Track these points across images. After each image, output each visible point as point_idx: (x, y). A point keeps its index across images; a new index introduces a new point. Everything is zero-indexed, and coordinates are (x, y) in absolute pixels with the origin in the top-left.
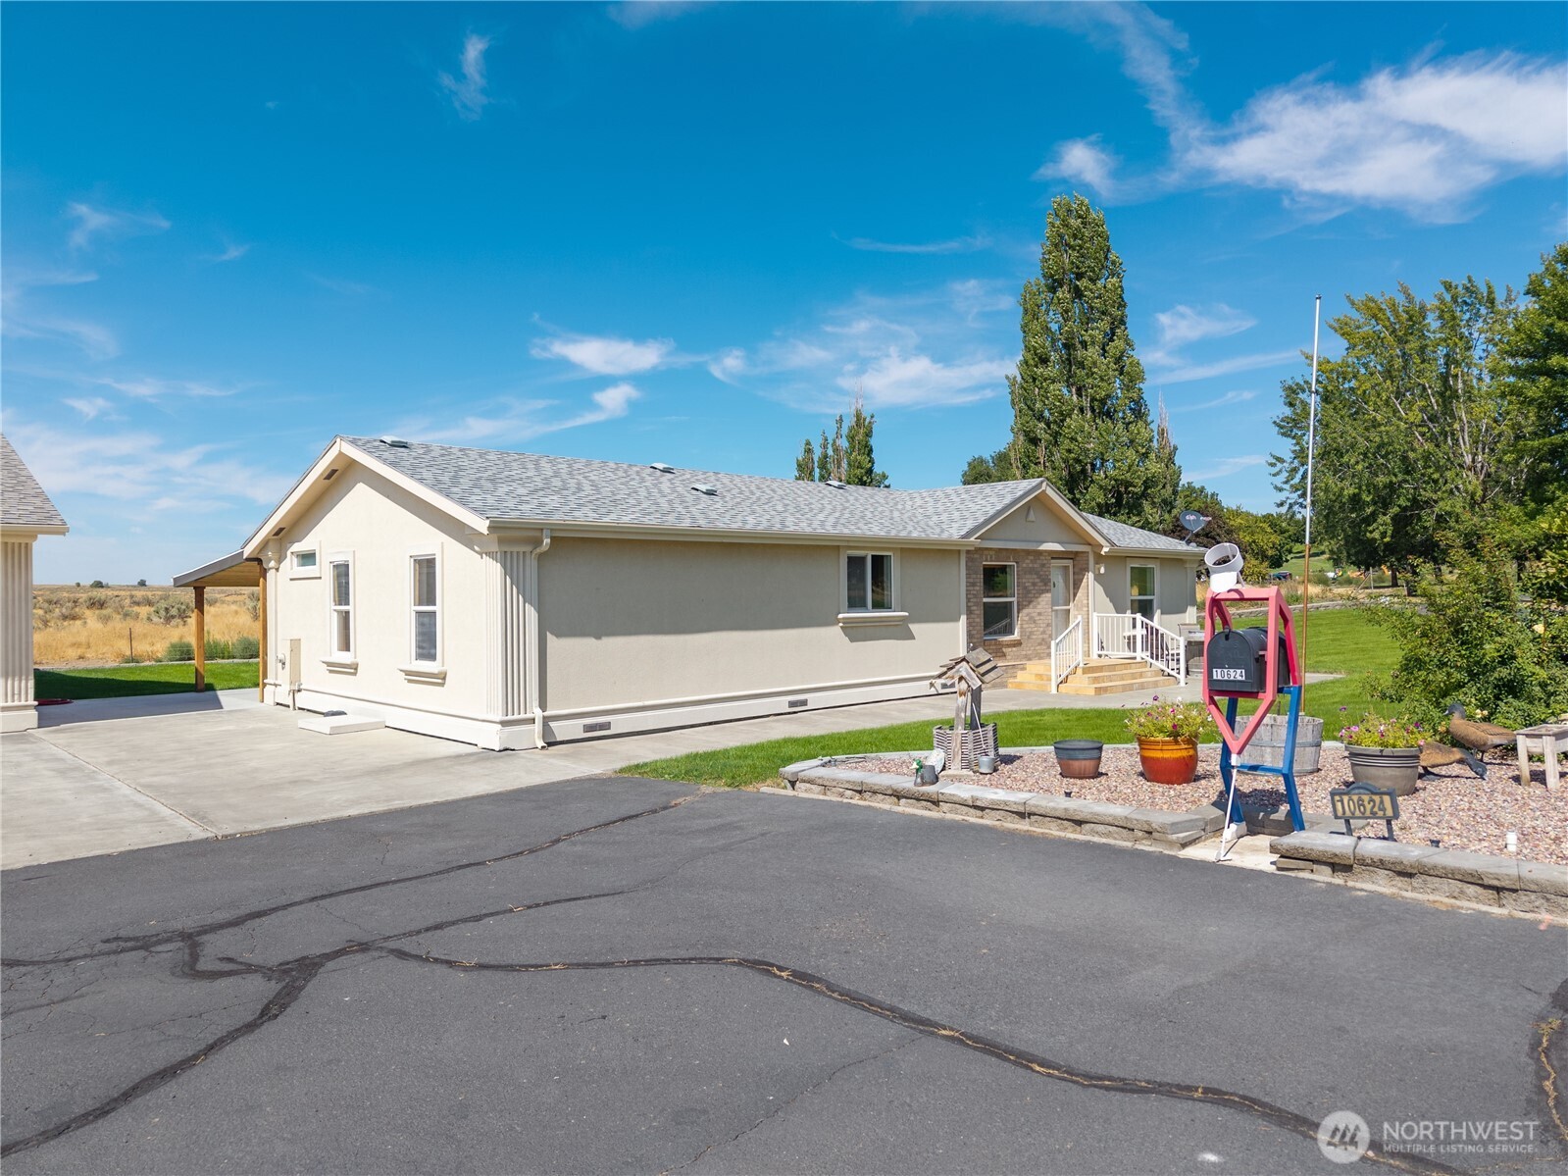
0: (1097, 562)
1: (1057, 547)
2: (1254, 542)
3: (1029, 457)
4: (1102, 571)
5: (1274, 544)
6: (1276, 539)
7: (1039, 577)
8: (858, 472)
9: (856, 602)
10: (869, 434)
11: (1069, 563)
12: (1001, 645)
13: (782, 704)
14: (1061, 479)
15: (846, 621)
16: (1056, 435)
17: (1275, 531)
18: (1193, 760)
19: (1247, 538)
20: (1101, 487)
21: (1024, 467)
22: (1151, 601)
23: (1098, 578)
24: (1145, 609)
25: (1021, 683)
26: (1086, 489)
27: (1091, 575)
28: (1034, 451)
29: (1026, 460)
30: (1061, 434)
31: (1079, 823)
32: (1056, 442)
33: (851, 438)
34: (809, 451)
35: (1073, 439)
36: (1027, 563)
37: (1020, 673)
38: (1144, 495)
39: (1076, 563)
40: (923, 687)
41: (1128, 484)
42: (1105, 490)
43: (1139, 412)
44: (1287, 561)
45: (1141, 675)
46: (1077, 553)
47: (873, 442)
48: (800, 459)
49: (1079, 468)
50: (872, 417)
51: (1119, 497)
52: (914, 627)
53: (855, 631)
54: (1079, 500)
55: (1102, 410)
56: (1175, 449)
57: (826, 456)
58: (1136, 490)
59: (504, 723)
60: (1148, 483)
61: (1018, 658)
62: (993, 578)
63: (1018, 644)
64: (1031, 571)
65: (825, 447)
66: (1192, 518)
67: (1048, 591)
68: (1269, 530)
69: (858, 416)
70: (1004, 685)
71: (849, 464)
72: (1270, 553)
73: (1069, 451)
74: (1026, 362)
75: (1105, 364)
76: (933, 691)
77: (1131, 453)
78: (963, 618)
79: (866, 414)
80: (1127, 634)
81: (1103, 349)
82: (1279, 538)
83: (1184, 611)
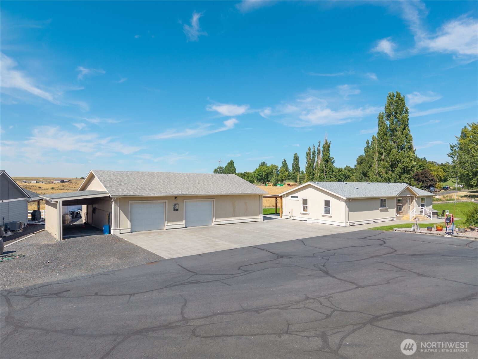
0: (415, 198)
1: (409, 196)
2: (438, 174)
3: (379, 158)
4: (416, 199)
5: (444, 175)
6: (445, 174)
7: (406, 201)
8: (326, 157)
9: (381, 206)
10: (329, 147)
11: (410, 198)
12: (400, 212)
13: (372, 221)
14: (389, 165)
15: (380, 209)
16: (388, 154)
17: (445, 171)
18: (442, 229)
19: (436, 173)
20: (400, 167)
21: (378, 160)
22: (424, 204)
23: (416, 201)
24: (423, 206)
25: (403, 219)
26: (396, 168)
27: (414, 200)
28: (381, 157)
29: (378, 159)
30: (390, 154)
31: (432, 234)
32: (388, 155)
33: (324, 148)
34: (310, 150)
35: (393, 155)
36: (404, 198)
37: (403, 217)
38: (411, 170)
39: (412, 198)
40: (389, 219)
41: (407, 167)
42: (401, 168)
43: (410, 148)
44: (448, 180)
45: (424, 218)
46: (412, 196)
47: (330, 149)
48: (307, 152)
49: (394, 163)
50: (330, 142)
51: (404, 170)
52: (389, 210)
53: (381, 211)
54: (394, 171)
55: (401, 148)
56: (415, 150)
57: (314, 151)
58: (409, 169)
59: (346, 223)
60: (412, 167)
61: (402, 214)
62: (399, 201)
63: (402, 212)
64: (405, 200)
65: (314, 149)
66: (432, 188)
67: (407, 203)
68: (443, 171)
69: (326, 141)
70: (401, 219)
71: (323, 155)
72: (443, 178)
73: (392, 158)
74: (379, 133)
75: (403, 137)
76: (391, 220)
77: (408, 159)
78: (395, 208)
79: (328, 141)
80: (420, 210)
81: (402, 132)
82: (446, 173)
83: (430, 206)
